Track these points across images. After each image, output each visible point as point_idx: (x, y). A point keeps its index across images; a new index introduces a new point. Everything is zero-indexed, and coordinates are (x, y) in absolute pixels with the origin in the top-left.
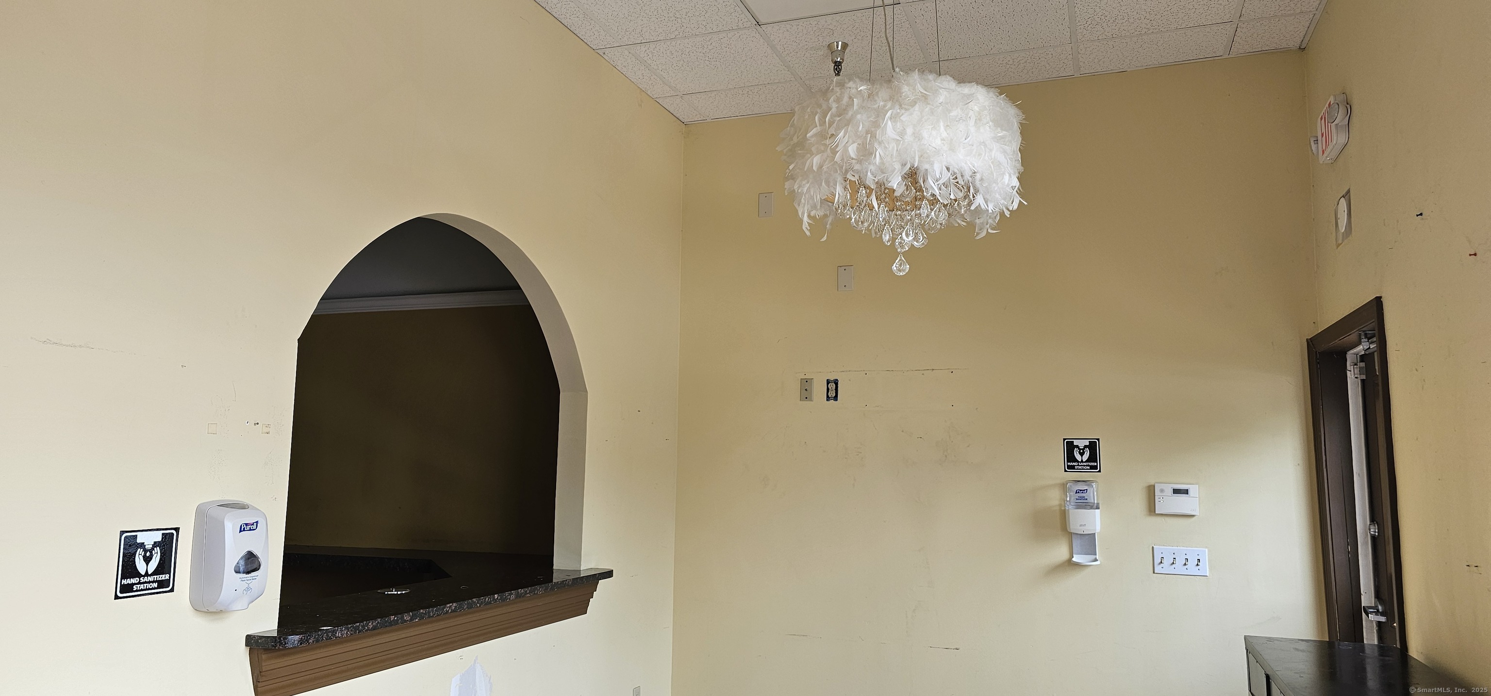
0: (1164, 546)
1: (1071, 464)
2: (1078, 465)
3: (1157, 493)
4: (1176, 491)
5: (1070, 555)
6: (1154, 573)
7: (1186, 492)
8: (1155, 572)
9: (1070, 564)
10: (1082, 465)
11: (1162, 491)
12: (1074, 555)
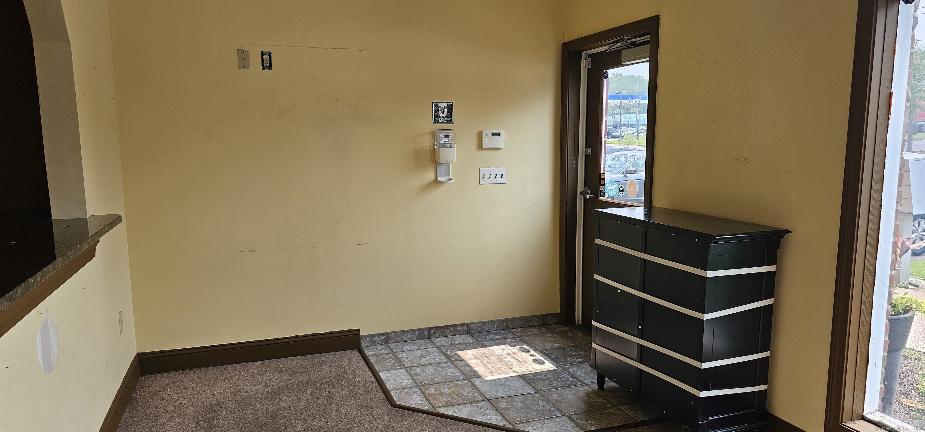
0: (485, 167)
1: (437, 119)
2: (441, 120)
3: (484, 136)
4: (494, 135)
5: (435, 177)
6: (479, 184)
7: (498, 135)
8: (481, 183)
9: (436, 182)
10: (443, 120)
11: (487, 135)
12: (438, 177)
